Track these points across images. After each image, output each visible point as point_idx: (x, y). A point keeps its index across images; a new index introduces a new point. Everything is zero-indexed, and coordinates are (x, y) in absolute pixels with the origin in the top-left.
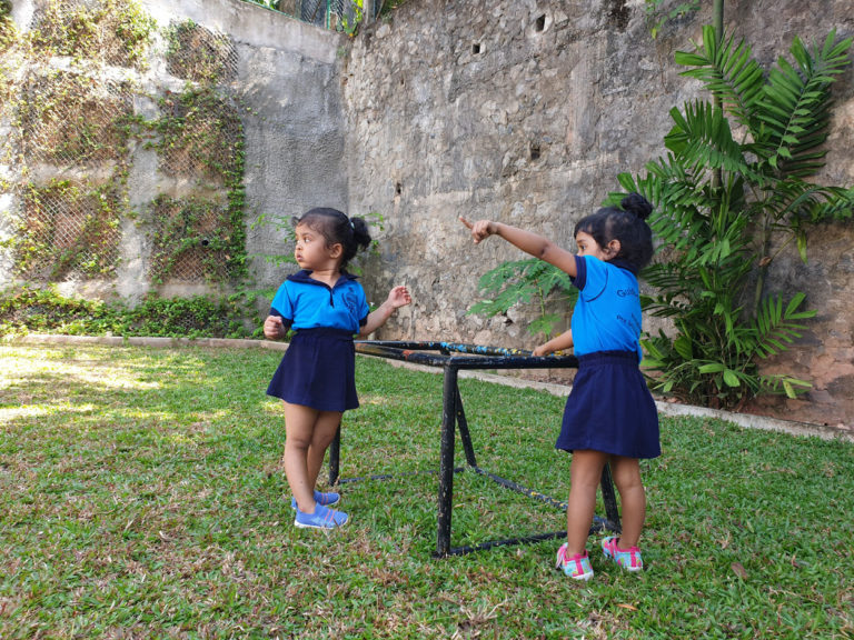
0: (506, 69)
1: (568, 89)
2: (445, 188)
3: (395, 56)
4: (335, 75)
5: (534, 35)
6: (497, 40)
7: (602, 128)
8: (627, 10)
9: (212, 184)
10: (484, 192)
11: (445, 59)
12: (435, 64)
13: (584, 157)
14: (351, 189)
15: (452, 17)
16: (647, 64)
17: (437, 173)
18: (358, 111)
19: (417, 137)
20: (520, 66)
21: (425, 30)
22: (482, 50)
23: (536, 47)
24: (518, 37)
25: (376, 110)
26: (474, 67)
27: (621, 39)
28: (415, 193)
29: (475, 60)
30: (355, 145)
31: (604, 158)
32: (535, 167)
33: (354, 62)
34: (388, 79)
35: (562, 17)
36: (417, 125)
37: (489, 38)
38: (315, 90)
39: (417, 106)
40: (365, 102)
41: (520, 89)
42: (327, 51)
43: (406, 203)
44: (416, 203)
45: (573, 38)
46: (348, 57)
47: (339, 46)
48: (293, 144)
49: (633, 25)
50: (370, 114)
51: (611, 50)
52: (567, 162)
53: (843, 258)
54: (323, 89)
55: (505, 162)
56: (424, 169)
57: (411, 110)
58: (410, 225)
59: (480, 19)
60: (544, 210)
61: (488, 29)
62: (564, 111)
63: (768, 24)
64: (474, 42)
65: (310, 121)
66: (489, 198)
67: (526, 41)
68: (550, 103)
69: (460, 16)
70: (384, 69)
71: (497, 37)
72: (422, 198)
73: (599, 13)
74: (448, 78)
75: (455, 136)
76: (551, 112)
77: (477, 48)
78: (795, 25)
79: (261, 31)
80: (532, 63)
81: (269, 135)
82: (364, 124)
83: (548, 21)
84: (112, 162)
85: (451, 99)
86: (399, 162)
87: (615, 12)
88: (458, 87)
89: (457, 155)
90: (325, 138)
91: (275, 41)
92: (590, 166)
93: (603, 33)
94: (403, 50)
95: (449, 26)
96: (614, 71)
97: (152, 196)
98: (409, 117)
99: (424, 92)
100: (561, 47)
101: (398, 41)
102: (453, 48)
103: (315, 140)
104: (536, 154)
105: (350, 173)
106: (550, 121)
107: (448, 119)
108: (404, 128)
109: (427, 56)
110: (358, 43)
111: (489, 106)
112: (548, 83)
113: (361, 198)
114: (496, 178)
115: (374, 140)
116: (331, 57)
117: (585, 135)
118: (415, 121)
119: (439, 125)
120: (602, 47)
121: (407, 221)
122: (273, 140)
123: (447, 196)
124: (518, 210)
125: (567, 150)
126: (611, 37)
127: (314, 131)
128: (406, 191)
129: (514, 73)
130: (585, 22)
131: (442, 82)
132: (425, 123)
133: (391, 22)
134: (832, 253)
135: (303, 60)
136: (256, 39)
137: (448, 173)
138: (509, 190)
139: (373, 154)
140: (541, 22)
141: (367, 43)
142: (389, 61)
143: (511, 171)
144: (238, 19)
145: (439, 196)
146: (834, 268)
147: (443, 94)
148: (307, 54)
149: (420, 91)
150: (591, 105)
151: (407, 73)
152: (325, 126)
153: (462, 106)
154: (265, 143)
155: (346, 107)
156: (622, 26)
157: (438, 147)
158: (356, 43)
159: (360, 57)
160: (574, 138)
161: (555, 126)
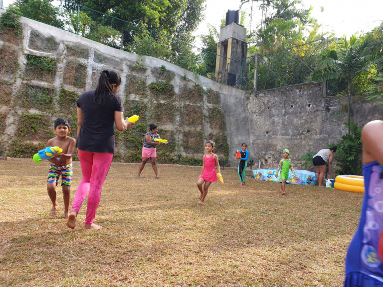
0: (300, 113)
2: (283, 135)
3: (266, 102)
5: (307, 107)
7: (324, 129)
9: (220, 131)
10: (295, 137)
11: (282, 107)
12: (279, 107)
13: (320, 134)
14: (250, 131)
15: (285, 98)
16: (334, 120)
17: (280, 131)
18: (252, 112)
19: (274, 122)
20: (304, 113)
21: (276, 98)
22: (293, 107)
23: (308, 110)
24: (303, 107)
25: (259, 113)
26: (291, 110)
27: (328, 114)
28: (273, 135)
30: (252, 121)
31: (325, 135)
32: (308, 134)
33: (251, 100)
34: (264, 107)
35: (315, 106)
37: (295, 105)
38: (240, 106)
39: (274, 115)
40: (255, 111)
41: (304, 118)
43: (270, 136)
44: (273, 137)
45: (318, 111)
46: (248, 98)
49: (331, 112)
50: (257, 114)
51: (326, 115)
52: (316, 134)
54: (242, 105)
55: (301, 132)
56: (276, 130)
57: (271, 116)
59: (293, 100)
60: (311, 143)
61: (295, 103)
62: (316, 124)
64: (291, 105)
65: (240, 114)
66: (296, 139)
67: (305, 108)
68: (312, 122)
69: (287, 98)
70: (262, 104)
71: (297, 105)
72: (275, 136)
73: (323, 108)
74: (283, 111)
75: (286, 124)
76: (312, 124)
80: (307, 113)
83: (311, 106)
84: (200, 126)
85: (285, 115)
86: (267, 127)
87: (327, 108)
88: (286, 113)
89: (287, 128)
90: (243, 118)
92: (321, 136)
93: (324, 112)
94: (269, 101)
95: (283, 100)
96: (327, 119)
97: (209, 133)
99: (276, 112)
100: (314, 112)
101: (267, 99)
102: (285, 105)
104: (308, 131)
105: (250, 127)
107: (284, 120)
108: (269, 119)
109: (276, 104)
110: (253, 95)
111: (295, 120)
112: (311, 118)
113: (254, 133)
114: (298, 135)
115: (259, 120)
116: (243, 97)
117: (320, 130)
118: (273, 118)
119: (281, 121)
120: (324, 114)
121: (270, 141)
123: (283, 137)
124: (304, 142)
125: (316, 132)
126: (326, 113)
127: (241, 116)
128: (270, 134)
129: (302, 114)
130: (320, 108)
131: (281, 111)
132: (276, 119)
133: (265, 94)
135: (236, 98)
137: (284, 132)
138: (301, 138)
139: (258, 123)
140: (309, 105)
141: (256, 96)
142: (264, 103)
143: (302, 134)
145: (280, 136)
147: (282, 114)
148: (237, 96)
149: (274, 111)
150: (321, 124)
151: (270, 107)
152: (243, 115)
153: (288, 118)
155: (248, 110)
156: (329, 111)
157: (281, 126)
159: (253, 99)
160: (318, 130)
161: (313, 127)
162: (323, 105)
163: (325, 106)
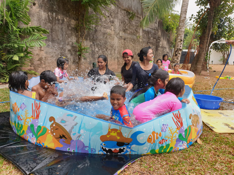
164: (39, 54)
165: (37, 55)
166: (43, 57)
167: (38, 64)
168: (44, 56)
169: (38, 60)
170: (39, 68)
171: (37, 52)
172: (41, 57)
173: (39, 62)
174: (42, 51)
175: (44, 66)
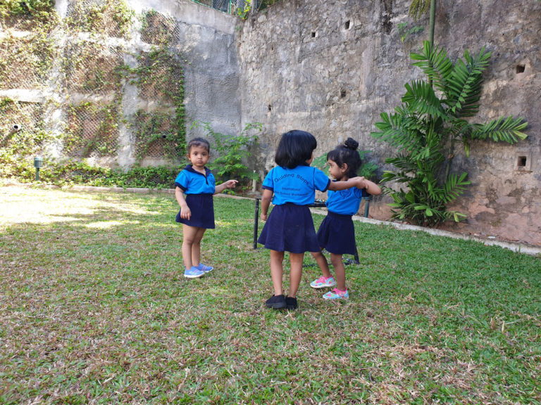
0: (329, 47)
1: (361, 62)
2: (295, 109)
3: (268, 33)
4: (234, 41)
5: (344, 31)
6: (324, 31)
7: (377, 84)
8: (391, 24)
9: (167, 104)
10: (316, 113)
11: (296, 38)
12: (291, 40)
13: (368, 98)
14: (243, 106)
15: (301, 16)
16: (400, 53)
17: (291, 101)
18: (247, 63)
19: (281, 80)
20: (336, 47)
21: (286, 21)
22: (317, 35)
23: (345, 37)
24: (335, 31)
25: (257, 63)
26: (312, 44)
27: (388, 38)
28: (279, 111)
29: (313, 41)
30: (245, 82)
31: (378, 100)
32: (343, 102)
33: (245, 34)
34: (265, 46)
35: (359, 23)
36: (281, 74)
37: (320, 30)
38: (223, 50)
39: (281, 63)
40: (251, 58)
41: (336, 59)
42: (230, 27)
43: (274, 116)
44: (279, 116)
45: (364, 35)
46: (241, 31)
47: (236, 24)
48: (211, 81)
49: (394, 31)
50: (254, 65)
51: (383, 44)
52: (359, 100)
53: (484, 156)
54: (227, 49)
55: (328, 98)
56: (284, 98)
57: (277, 65)
58: (276, 129)
59: (315, 18)
60: (347, 125)
61: (320, 24)
62: (359, 73)
63: (457, 39)
64: (312, 31)
65: (220, 68)
66: (319, 117)
67: (340, 33)
68: (352, 68)
69: (305, 15)
70: (262, 40)
71: (325, 29)
72: (282, 114)
73: (377, 24)
74: (298, 49)
75: (301, 81)
76: (352, 73)
77: (314, 35)
78: (468, 41)
79: (192, 15)
80: (343, 46)
81: (198, 76)
82: (251, 70)
83: (351, 24)
84: (114, 92)
85: (300, 61)
86: (270, 93)
87: (385, 23)
88: (304, 54)
89: (302, 93)
90: (228, 77)
91: (200, 21)
92: (371, 103)
93: (379, 34)
94: (273, 31)
95: (299, 21)
96: (384, 55)
97: (135, 110)
98: (276, 69)
99: (285, 55)
100: (357, 39)
101: (270, 26)
102: (301, 33)
103: (223, 79)
104: (343, 95)
105: (242, 97)
106: (351, 78)
107: (297, 72)
108: (274, 74)
109: (286, 36)
110: (248, 24)
111: (320, 67)
112: (351, 57)
113: (248, 112)
114: (323, 106)
115: (256, 80)
116: (232, 30)
117: (368, 87)
118: (279, 71)
119: (293, 75)
120: (378, 41)
121: (274, 126)
122: (200, 79)
123: (297, 114)
124: (334, 124)
125: (359, 93)
126: (383, 37)
127: (223, 73)
128: (274, 109)
129: (333, 50)
130: (370, 27)
131: (294, 51)
132: (285, 73)
133: (266, 14)
134: (480, 154)
135: (216, 32)
136: (189, 20)
137: (297, 101)
138: (329, 113)
139: (256, 87)
140: (348, 24)
141: (253, 24)
142: (265, 36)
143: (331, 103)
144: (180, 9)
145: (292, 113)
146: (481, 160)
147: (295, 58)
148: (218, 29)
149: (282, 54)
150: (372, 71)
151: (275, 44)
152: (228, 70)
153: (305, 65)
154: (196, 80)
155: (240, 60)
156: (388, 31)
157: (292, 87)
158: (246, 24)
159: (248, 32)
160: (363, 88)
161: (354, 81)
162: (376, 16)
163: (381, 17)
164: (513, 181)
165: (508, 184)
166: (527, 187)
167: (509, 205)
168: (531, 186)
169: (510, 195)
170: (510, 215)
171: (510, 176)
172: (519, 187)
173: (512, 200)
174: (528, 175)
175: (526, 210)
